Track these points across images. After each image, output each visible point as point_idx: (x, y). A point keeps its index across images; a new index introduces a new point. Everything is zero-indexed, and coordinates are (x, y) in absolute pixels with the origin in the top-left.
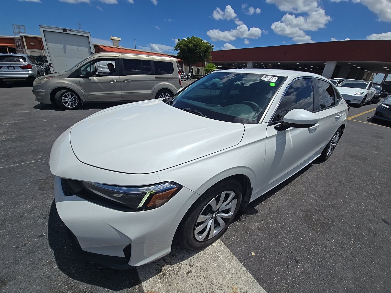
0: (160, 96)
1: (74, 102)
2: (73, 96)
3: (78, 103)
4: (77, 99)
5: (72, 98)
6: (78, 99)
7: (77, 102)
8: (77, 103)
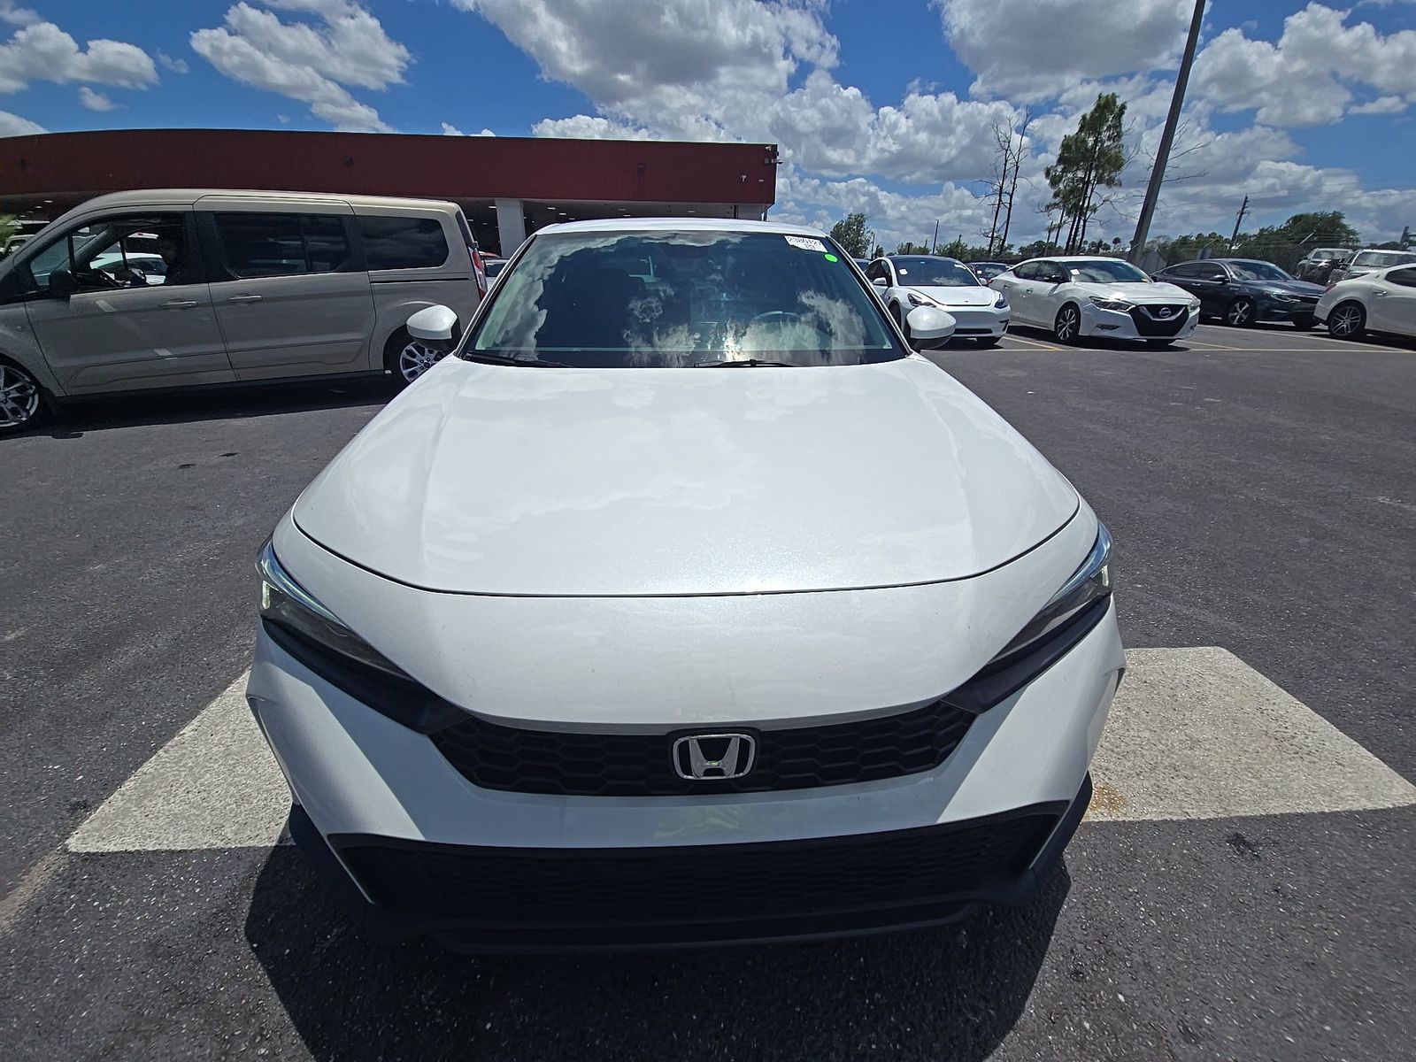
0: (404, 359)
1: (14, 405)
2: (17, 380)
3: (32, 412)
4: (33, 395)
5: (7, 389)
6: (36, 397)
7: (31, 408)
8: (28, 411)
